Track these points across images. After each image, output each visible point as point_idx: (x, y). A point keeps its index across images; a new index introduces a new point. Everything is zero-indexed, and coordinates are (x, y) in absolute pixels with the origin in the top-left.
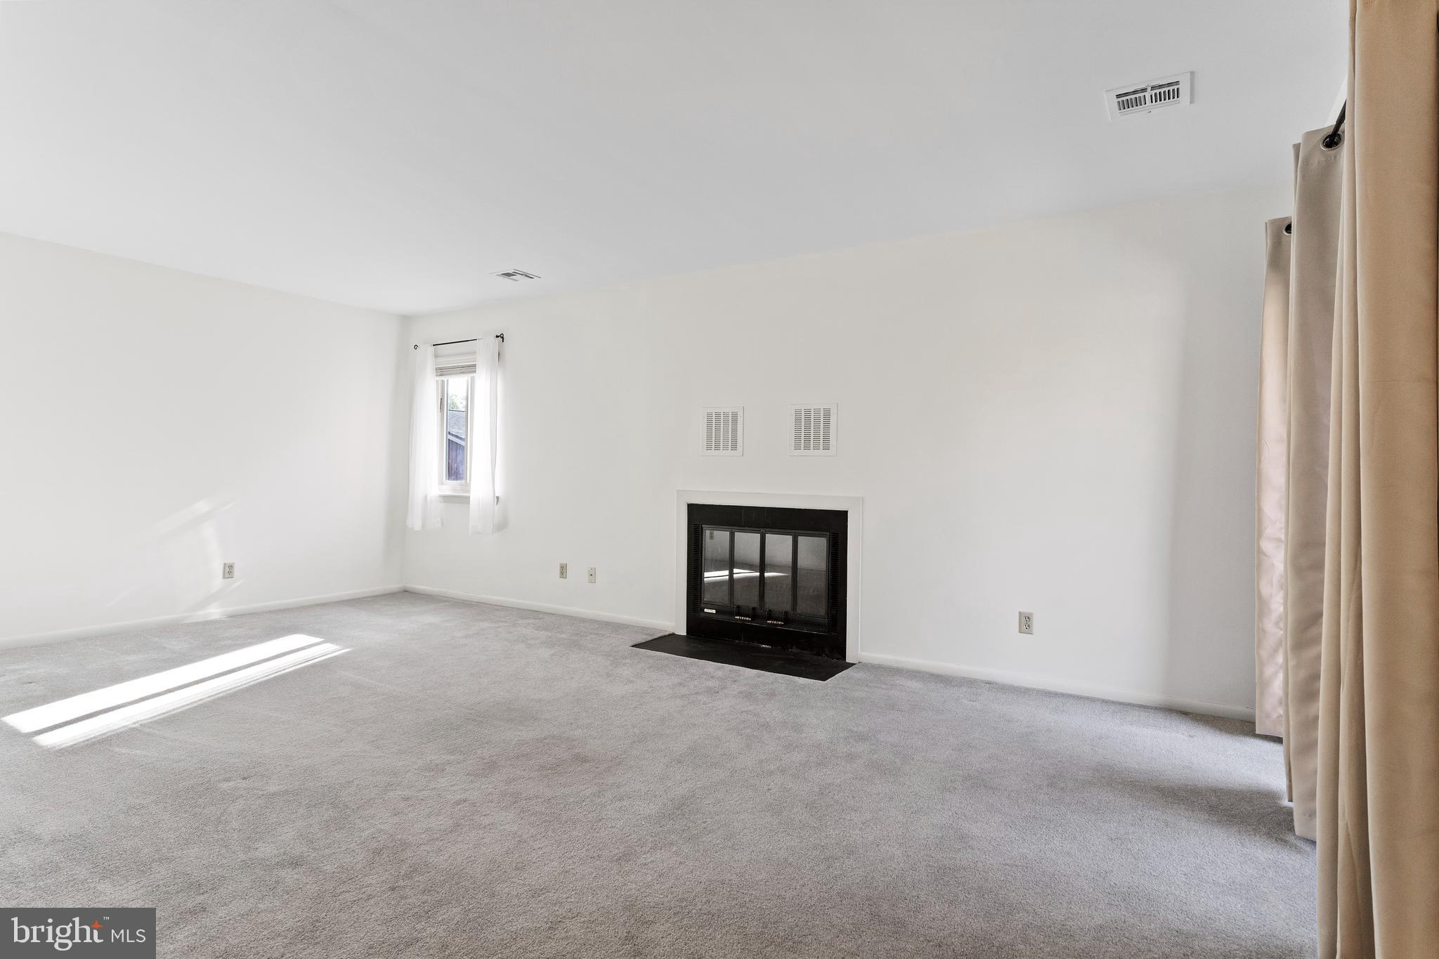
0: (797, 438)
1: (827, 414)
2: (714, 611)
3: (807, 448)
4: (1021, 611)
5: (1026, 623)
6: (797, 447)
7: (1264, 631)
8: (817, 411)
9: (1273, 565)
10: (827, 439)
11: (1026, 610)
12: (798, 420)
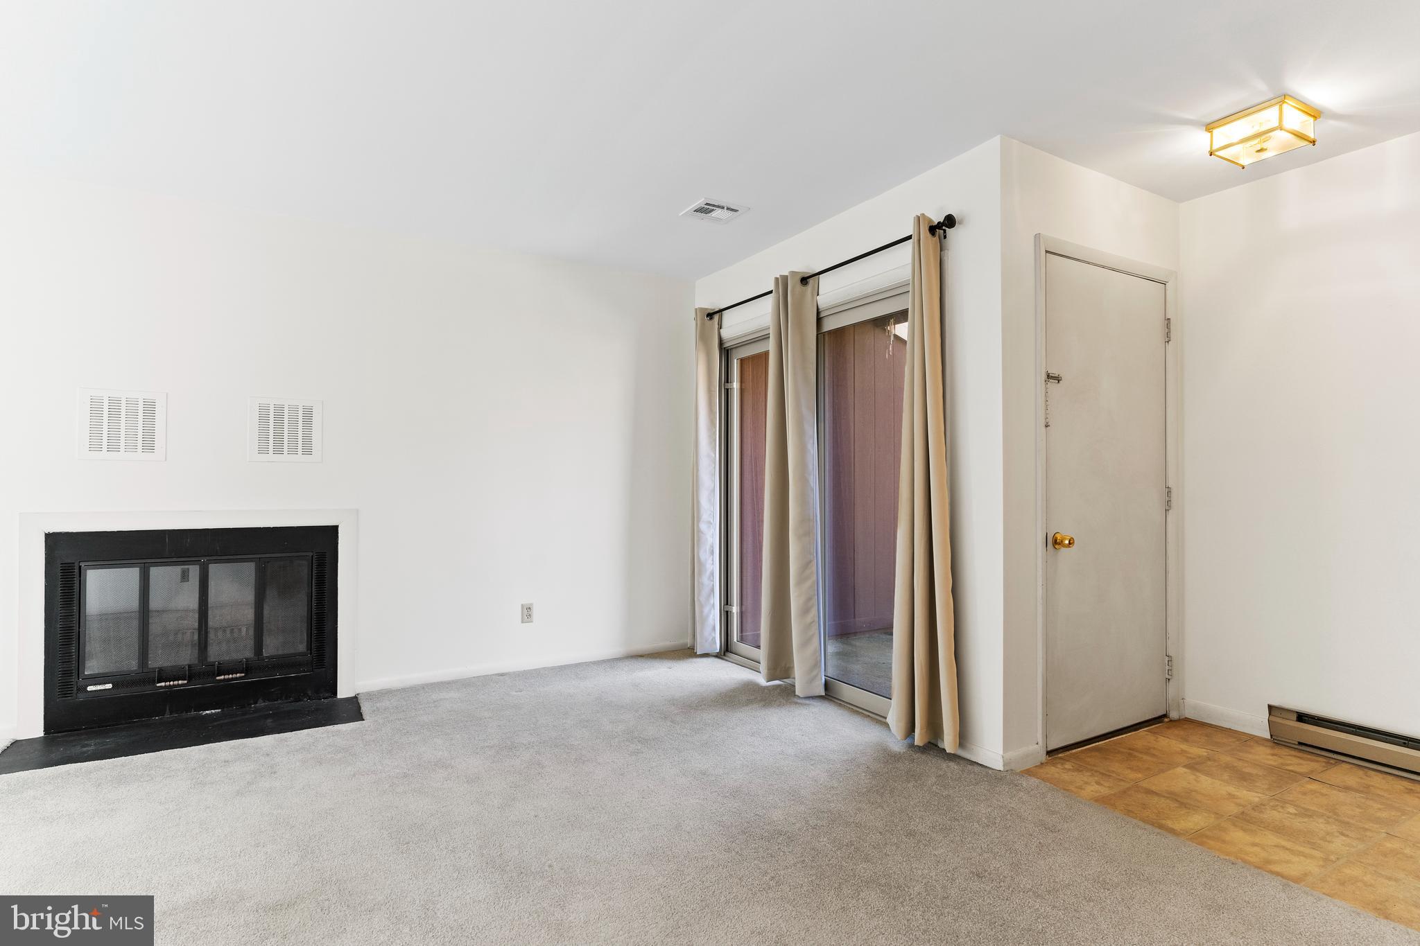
0: (263, 438)
1: (308, 414)
2: (109, 686)
3: (279, 451)
4: (523, 603)
5: (527, 613)
6: (263, 450)
7: (702, 584)
8: (293, 409)
9: (707, 539)
10: (308, 441)
11: (526, 602)
12: (263, 418)
